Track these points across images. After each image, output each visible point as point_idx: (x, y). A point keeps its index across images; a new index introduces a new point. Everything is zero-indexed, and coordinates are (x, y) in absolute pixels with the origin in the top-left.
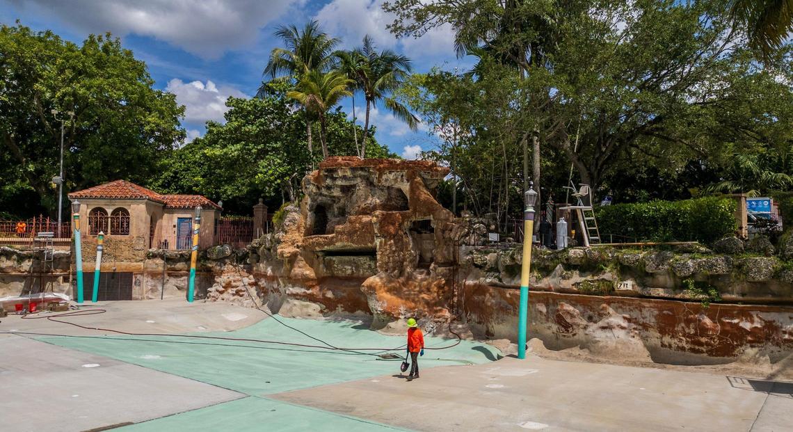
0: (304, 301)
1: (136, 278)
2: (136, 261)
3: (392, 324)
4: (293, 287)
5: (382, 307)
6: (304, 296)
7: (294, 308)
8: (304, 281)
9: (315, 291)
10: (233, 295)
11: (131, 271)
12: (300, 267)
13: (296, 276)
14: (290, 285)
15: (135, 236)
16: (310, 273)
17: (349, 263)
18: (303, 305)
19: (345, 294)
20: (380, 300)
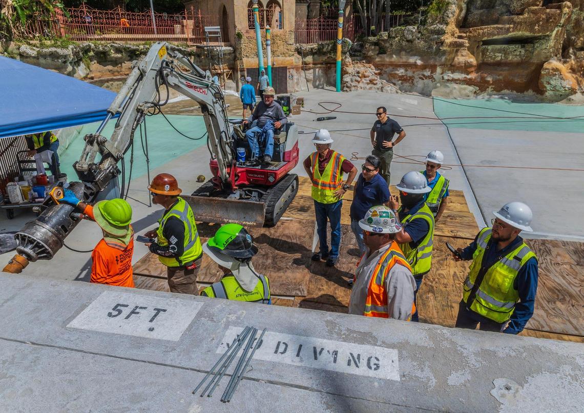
0: (462, 85)
1: (289, 72)
2: (289, 56)
3: (572, 97)
4: (452, 73)
5: (569, 85)
6: (463, 81)
7: (454, 91)
8: (466, 68)
9: (473, 76)
10: (368, 84)
11: (285, 66)
12: (462, 55)
13: (459, 63)
14: (450, 72)
15: (288, 30)
16: (472, 60)
17: (499, 51)
18: (461, 88)
19: (501, 77)
20: (567, 80)
